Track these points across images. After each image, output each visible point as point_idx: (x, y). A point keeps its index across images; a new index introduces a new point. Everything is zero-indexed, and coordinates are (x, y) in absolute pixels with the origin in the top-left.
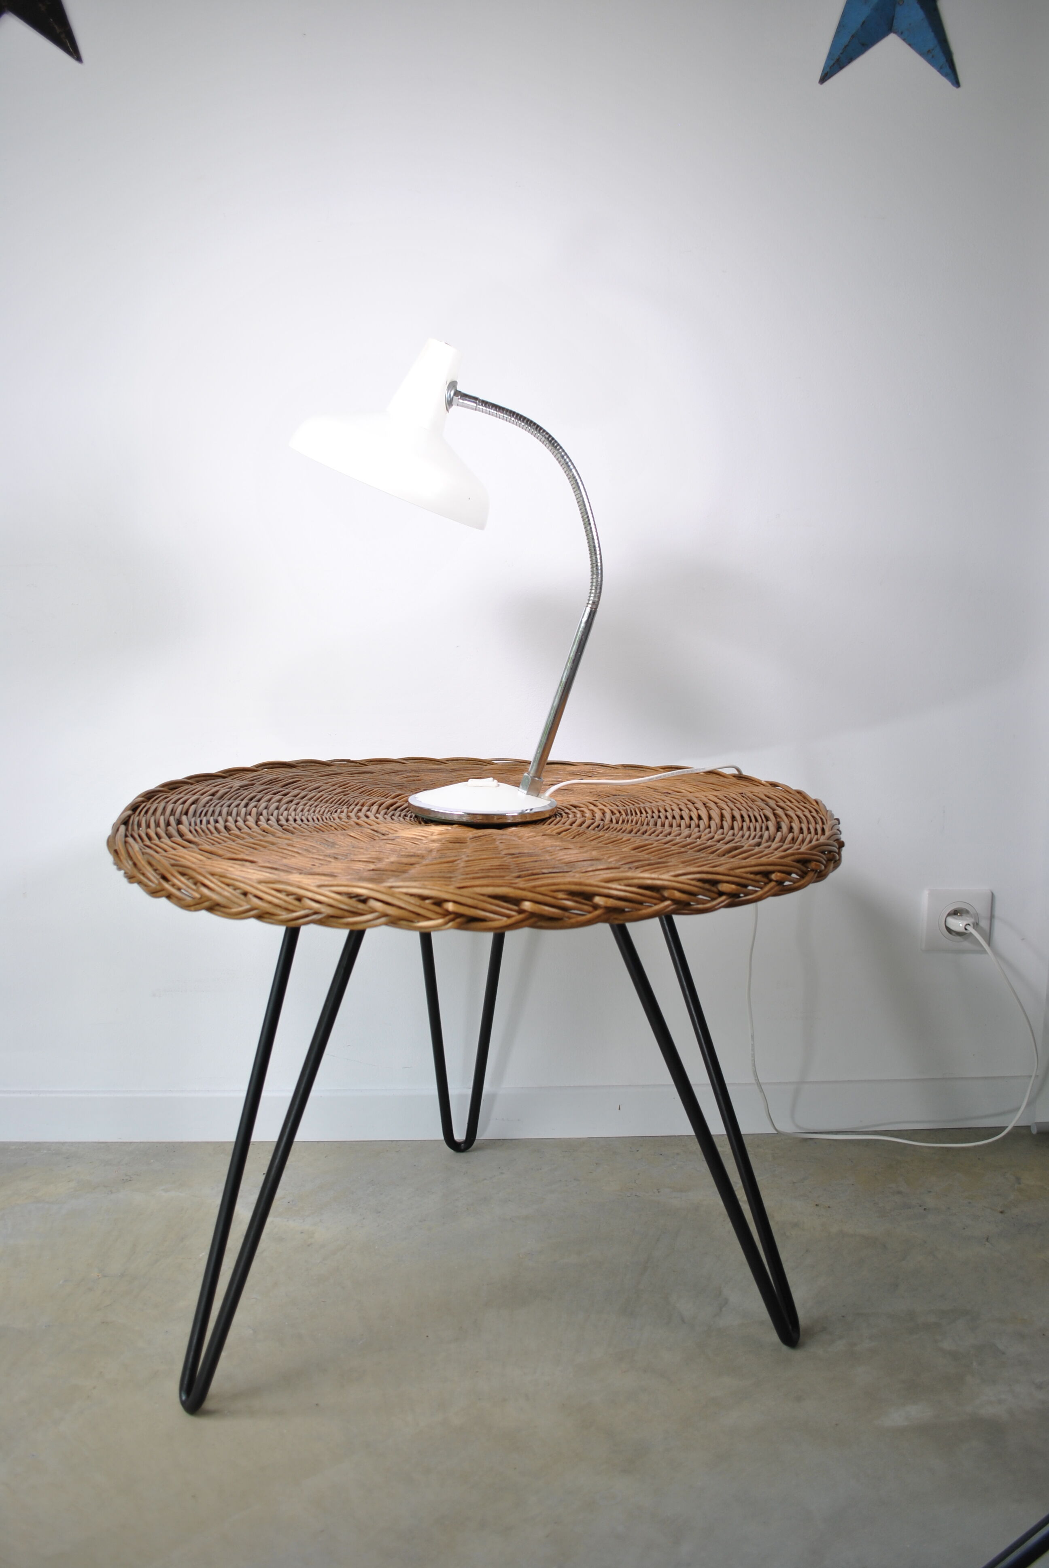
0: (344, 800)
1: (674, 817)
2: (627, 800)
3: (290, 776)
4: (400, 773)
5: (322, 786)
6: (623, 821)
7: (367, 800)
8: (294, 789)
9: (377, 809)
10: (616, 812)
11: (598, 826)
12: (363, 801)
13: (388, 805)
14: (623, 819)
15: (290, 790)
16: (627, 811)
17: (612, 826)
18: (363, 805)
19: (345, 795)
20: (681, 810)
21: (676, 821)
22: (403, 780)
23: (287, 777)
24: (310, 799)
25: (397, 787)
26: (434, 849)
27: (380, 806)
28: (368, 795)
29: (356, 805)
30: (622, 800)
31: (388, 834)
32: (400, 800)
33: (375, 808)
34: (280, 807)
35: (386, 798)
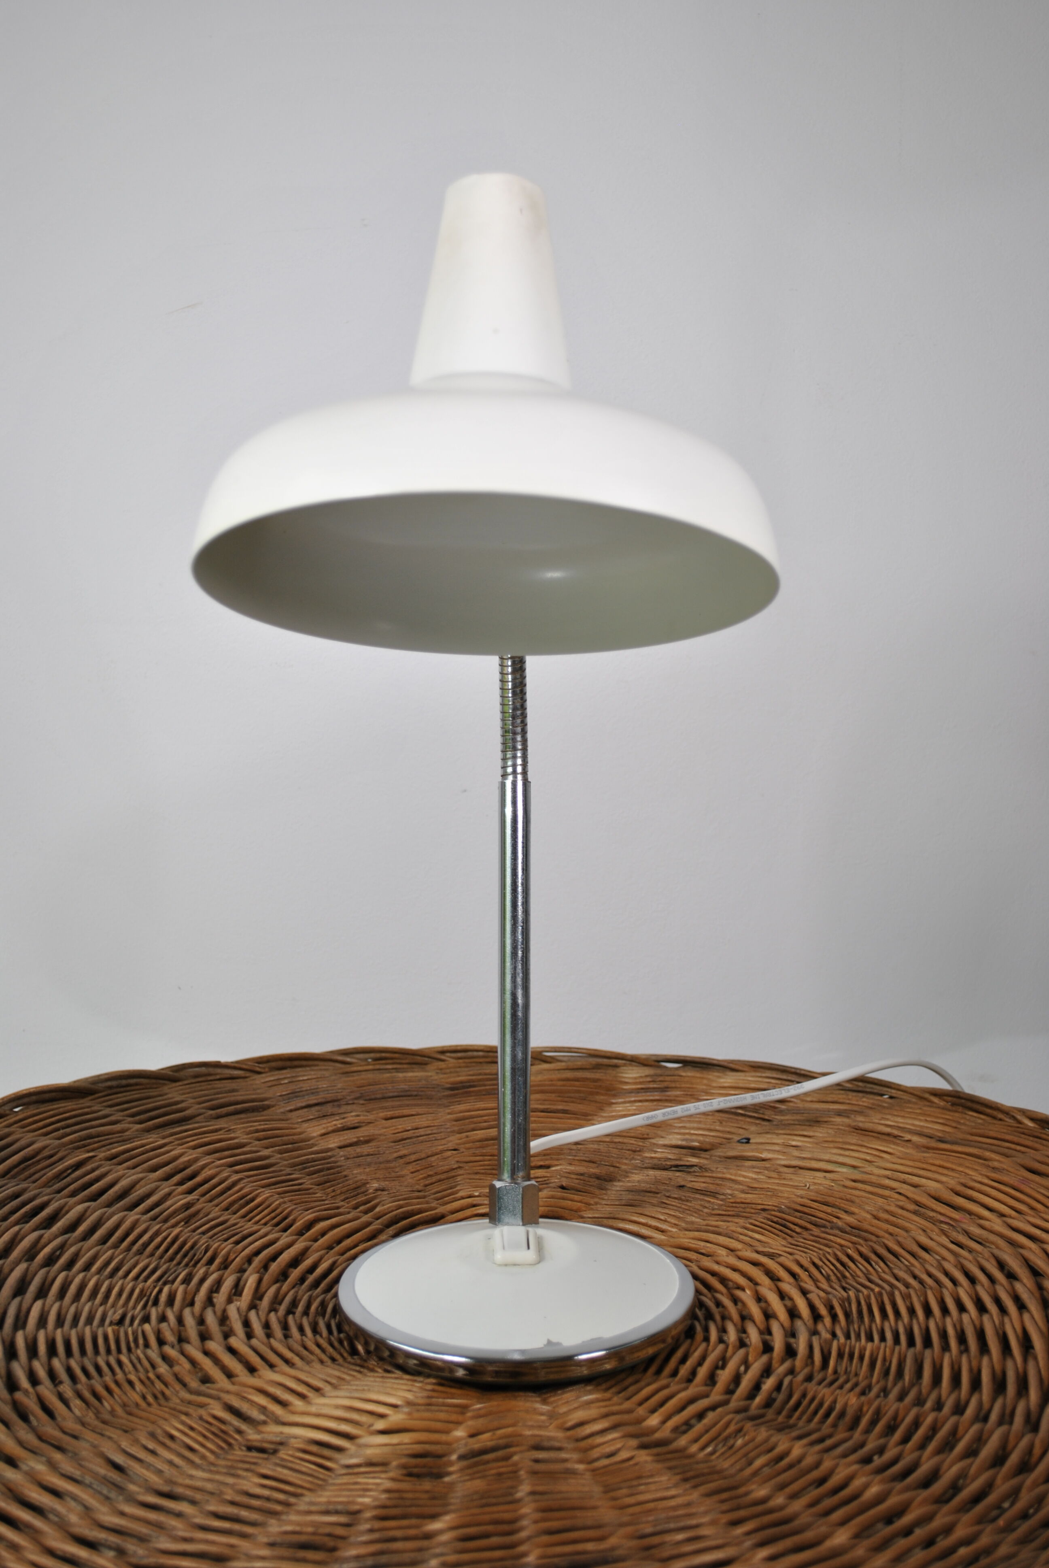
0: (184, 1243)
1: (962, 1339)
2: (849, 1251)
3: (72, 1142)
4: (328, 1109)
5: (142, 1179)
6: (840, 1355)
7: (237, 1243)
8: (73, 1194)
9: (254, 1285)
10: (823, 1311)
11: (778, 1387)
12: (227, 1247)
13: (283, 1264)
14: (839, 1349)
15: (62, 1201)
16: (850, 1304)
17: (812, 1387)
18: (225, 1265)
19: (187, 1221)
20: (981, 1308)
21: (970, 1362)
22: (333, 1142)
23: (64, 1145)
24: (104, 1241)
25: (316, 1178)
26: (367, 1507)
27: (266, 1267)
28: (244, 1217)
29: (211, 1262)
30: (839, 1253)
31: (264, 1423)
32: (316, 1240)
33: (251, 1281)
34: (28, 1278)
35: (285, 1230)
